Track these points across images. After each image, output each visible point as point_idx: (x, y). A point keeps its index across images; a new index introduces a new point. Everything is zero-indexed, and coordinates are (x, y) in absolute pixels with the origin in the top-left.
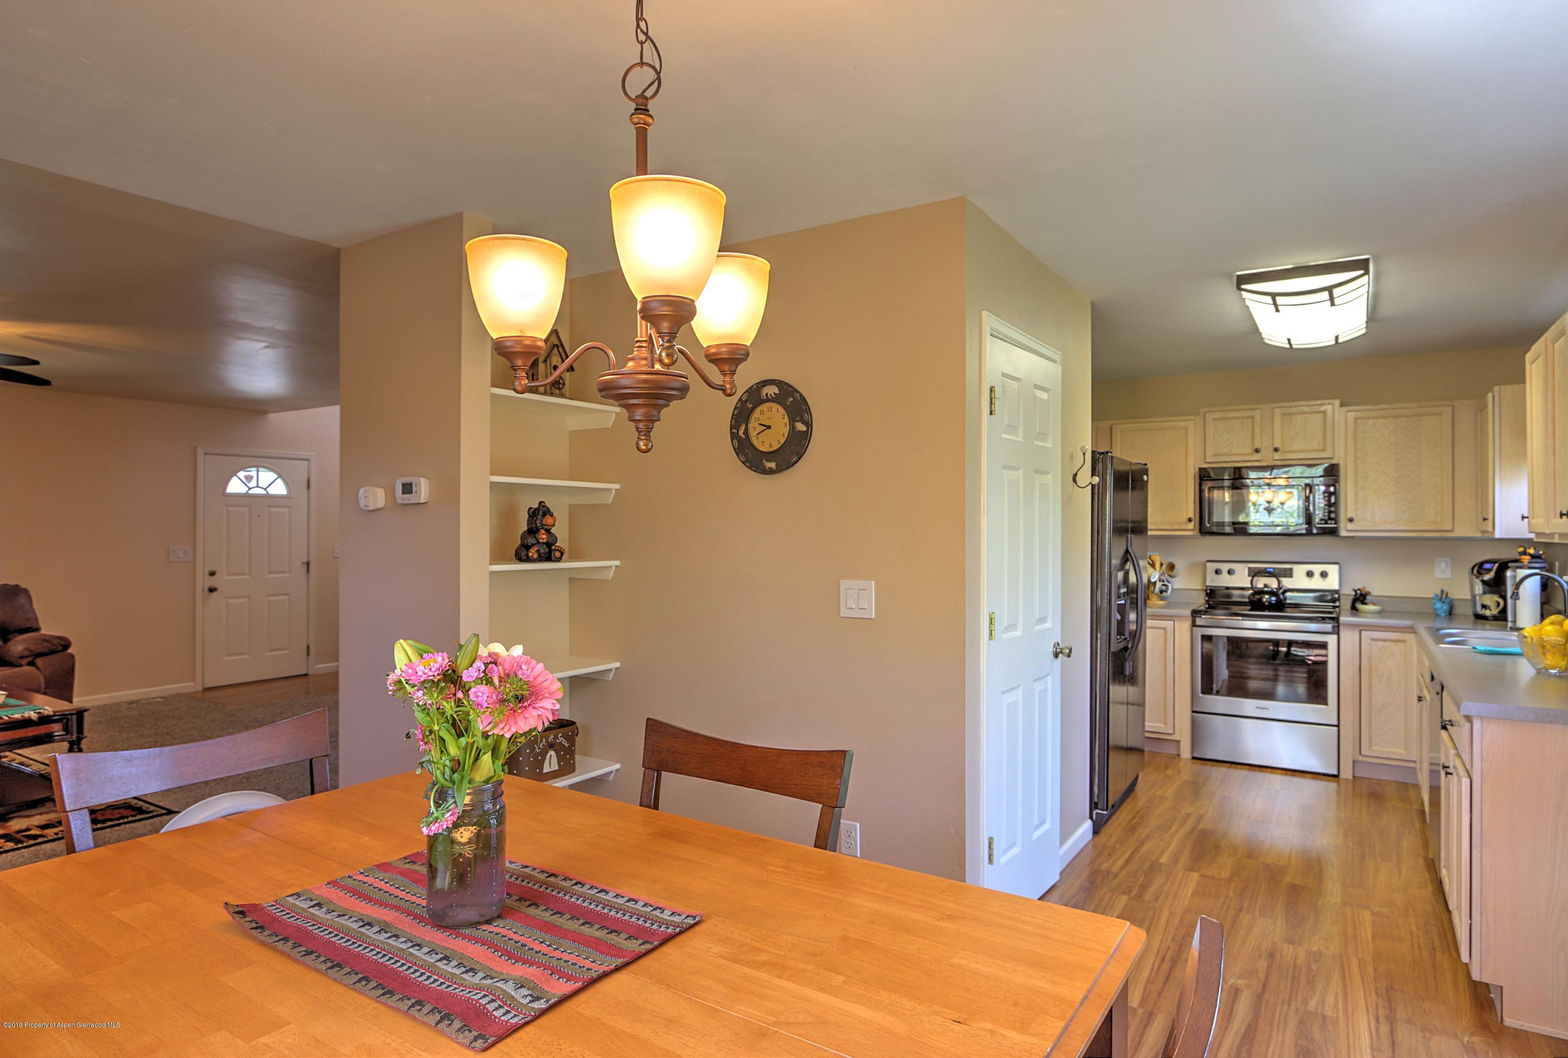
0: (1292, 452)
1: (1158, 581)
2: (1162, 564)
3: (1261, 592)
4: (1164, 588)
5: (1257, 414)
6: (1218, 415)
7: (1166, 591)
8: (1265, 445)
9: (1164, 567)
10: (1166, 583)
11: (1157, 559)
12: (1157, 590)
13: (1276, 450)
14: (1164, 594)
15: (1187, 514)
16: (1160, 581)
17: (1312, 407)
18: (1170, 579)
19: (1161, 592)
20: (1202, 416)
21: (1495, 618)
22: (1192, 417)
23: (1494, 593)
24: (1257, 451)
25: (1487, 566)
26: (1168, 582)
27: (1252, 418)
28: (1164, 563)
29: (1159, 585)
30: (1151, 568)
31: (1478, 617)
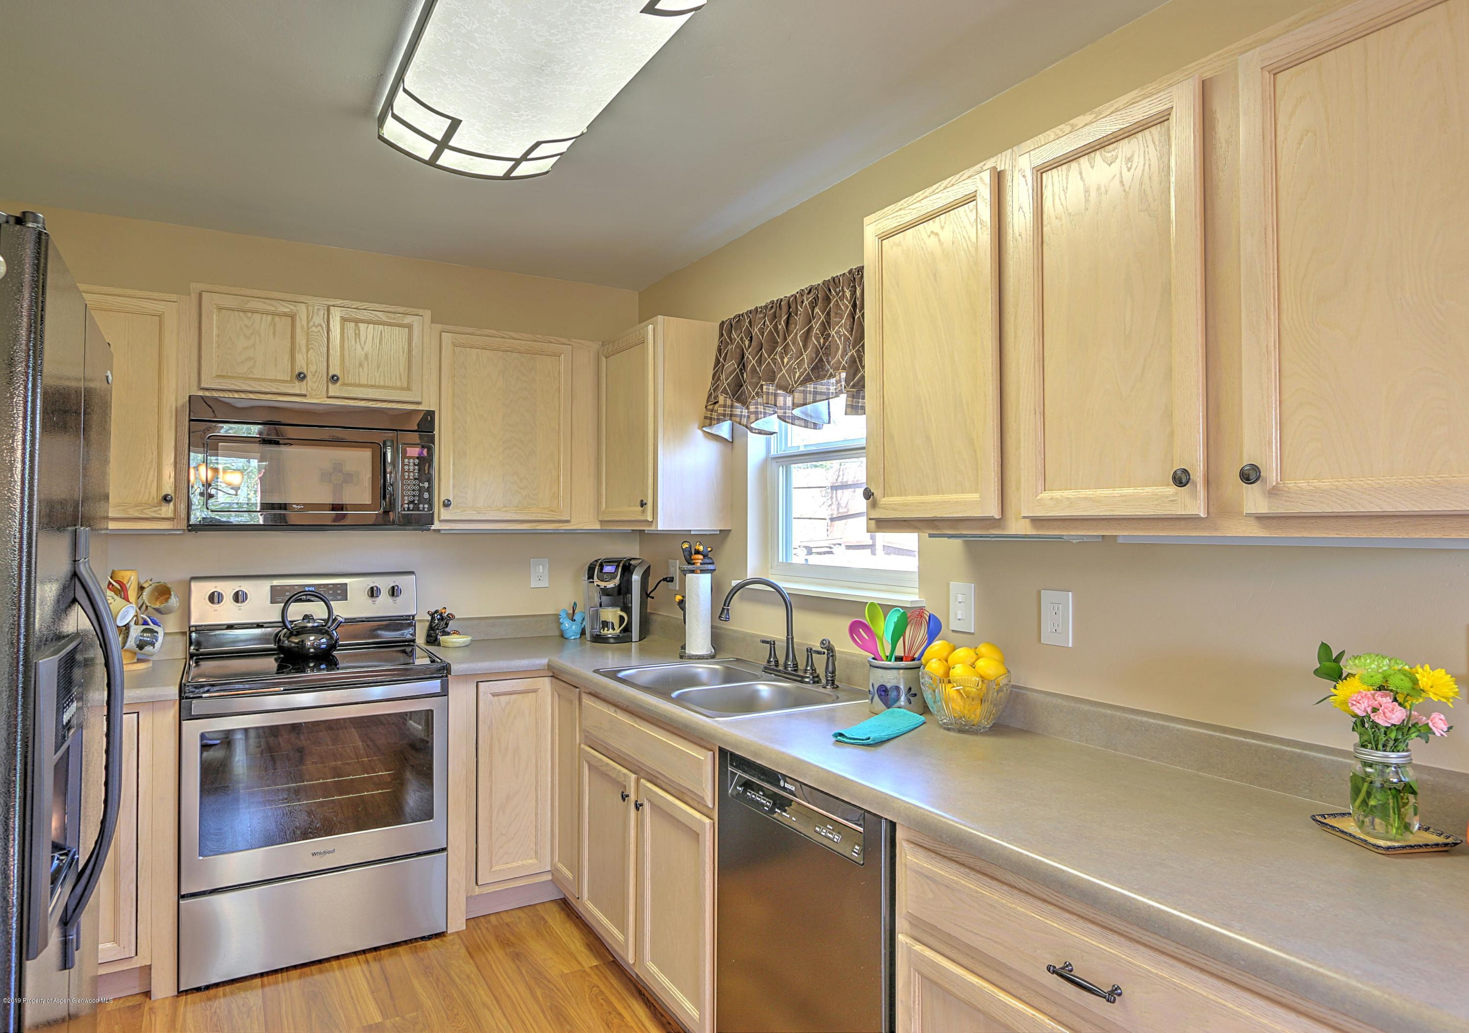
0: (360, 385)
1: (132, 623)
2: (141, 588)
3: (301, 631)
4: (147, 637)
5: (302, 310)
6: (230, 302)
7: (153, 644)
8: (313, 368)
9: (145, 593)
10: (152, 626)
11: (131, 579)
12: (131, 643)
13: (334, 379)
14: (148, 649)
15: (159, 487)
16: (136, 623)
17: (393, 316)
18: (157, 617)
19: (141, 646)
20: (194, 298)
21: (618, 640)
22: (174, 297)
23: (613, 605)
24: (301, 377)
25: (608, 569)
26: (155, 623)
27: (293, 317)
28: (145, 585)
29: (135, 632)
30: (118, 598)
31: (598, 639)
